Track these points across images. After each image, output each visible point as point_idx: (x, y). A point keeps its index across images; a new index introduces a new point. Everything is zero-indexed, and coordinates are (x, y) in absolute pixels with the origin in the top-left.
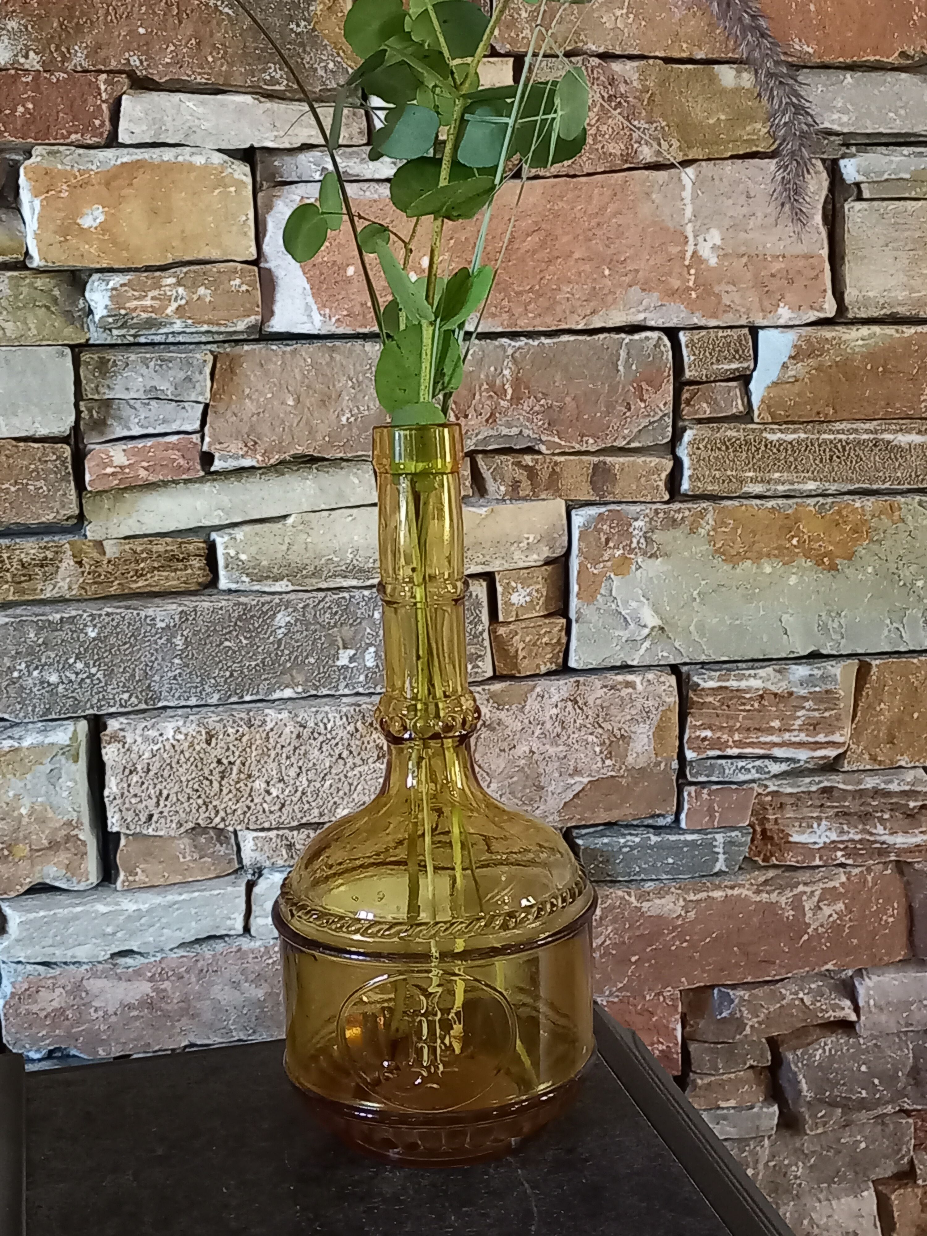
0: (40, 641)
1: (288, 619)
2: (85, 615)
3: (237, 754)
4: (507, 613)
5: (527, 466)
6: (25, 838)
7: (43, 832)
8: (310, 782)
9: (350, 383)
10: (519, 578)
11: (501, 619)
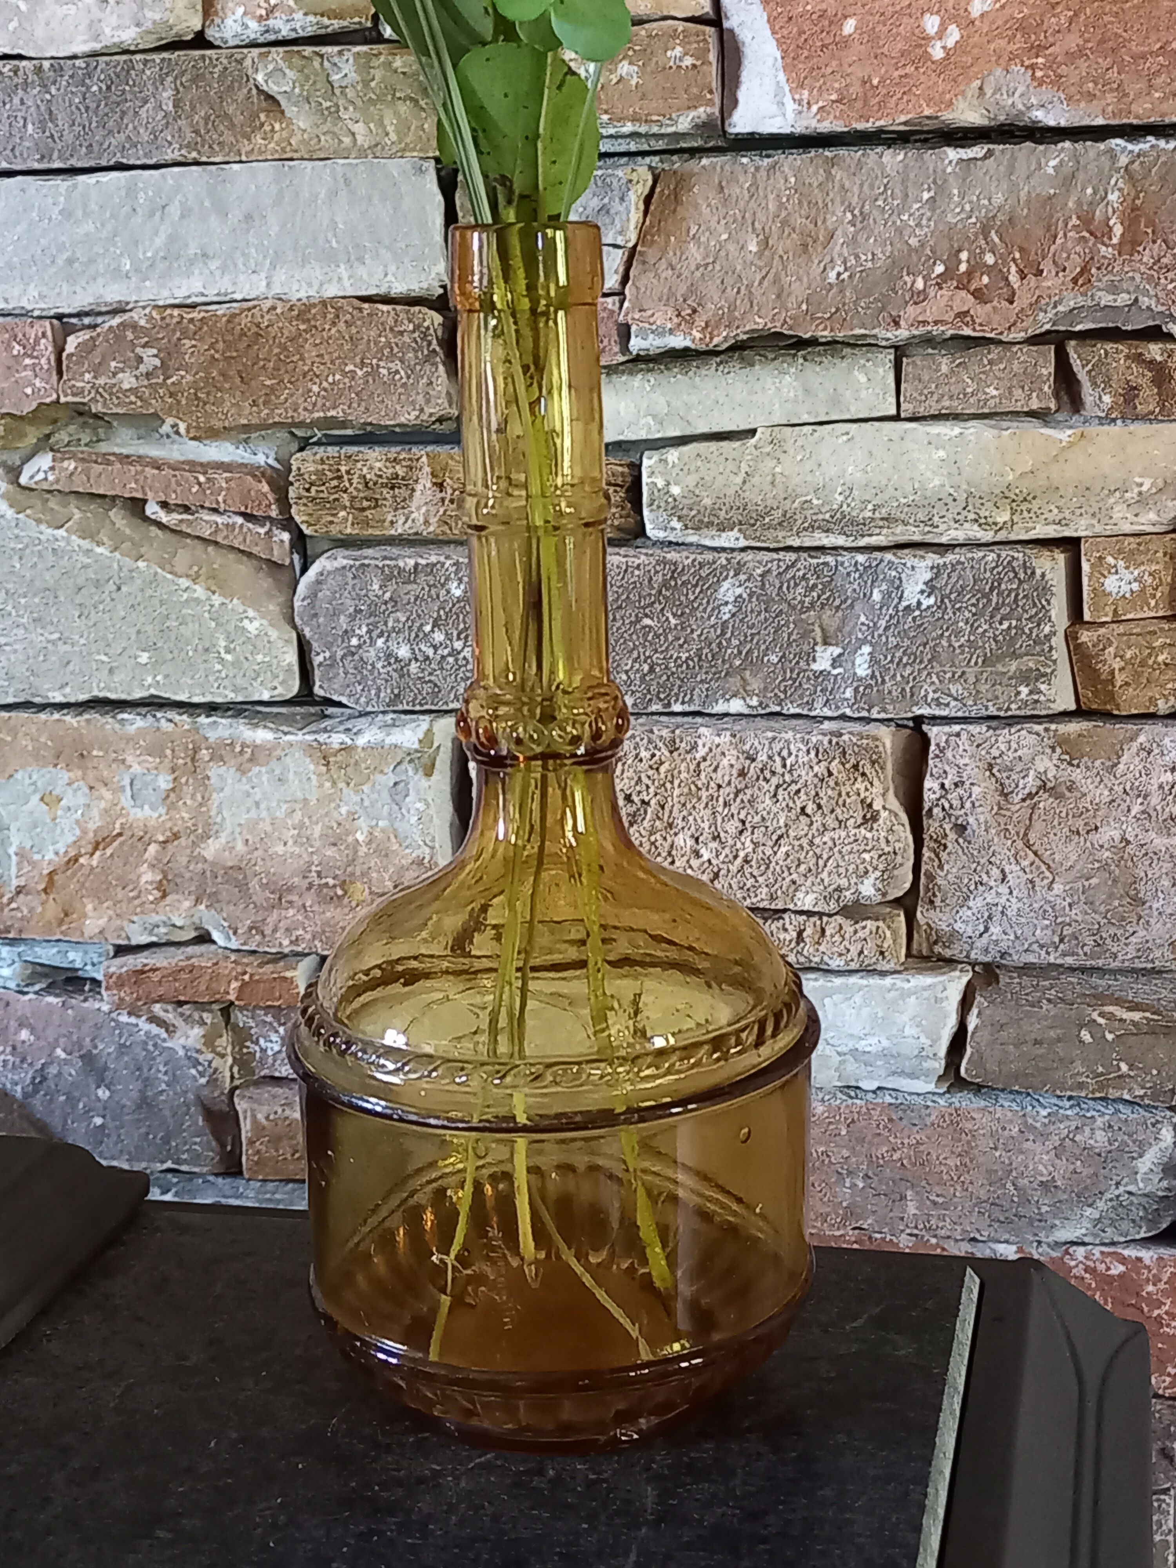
0: (387, 596)
1: (739, 591)
2: (448, 563)
3: (652, 790)
4: (1096, 608)
5: (1152, 362)
6: (363, 874)
7: (386, 869)
8: (756, 844)
9: (849, 216)
10: (1120, 552)
11: (1087, 617)
